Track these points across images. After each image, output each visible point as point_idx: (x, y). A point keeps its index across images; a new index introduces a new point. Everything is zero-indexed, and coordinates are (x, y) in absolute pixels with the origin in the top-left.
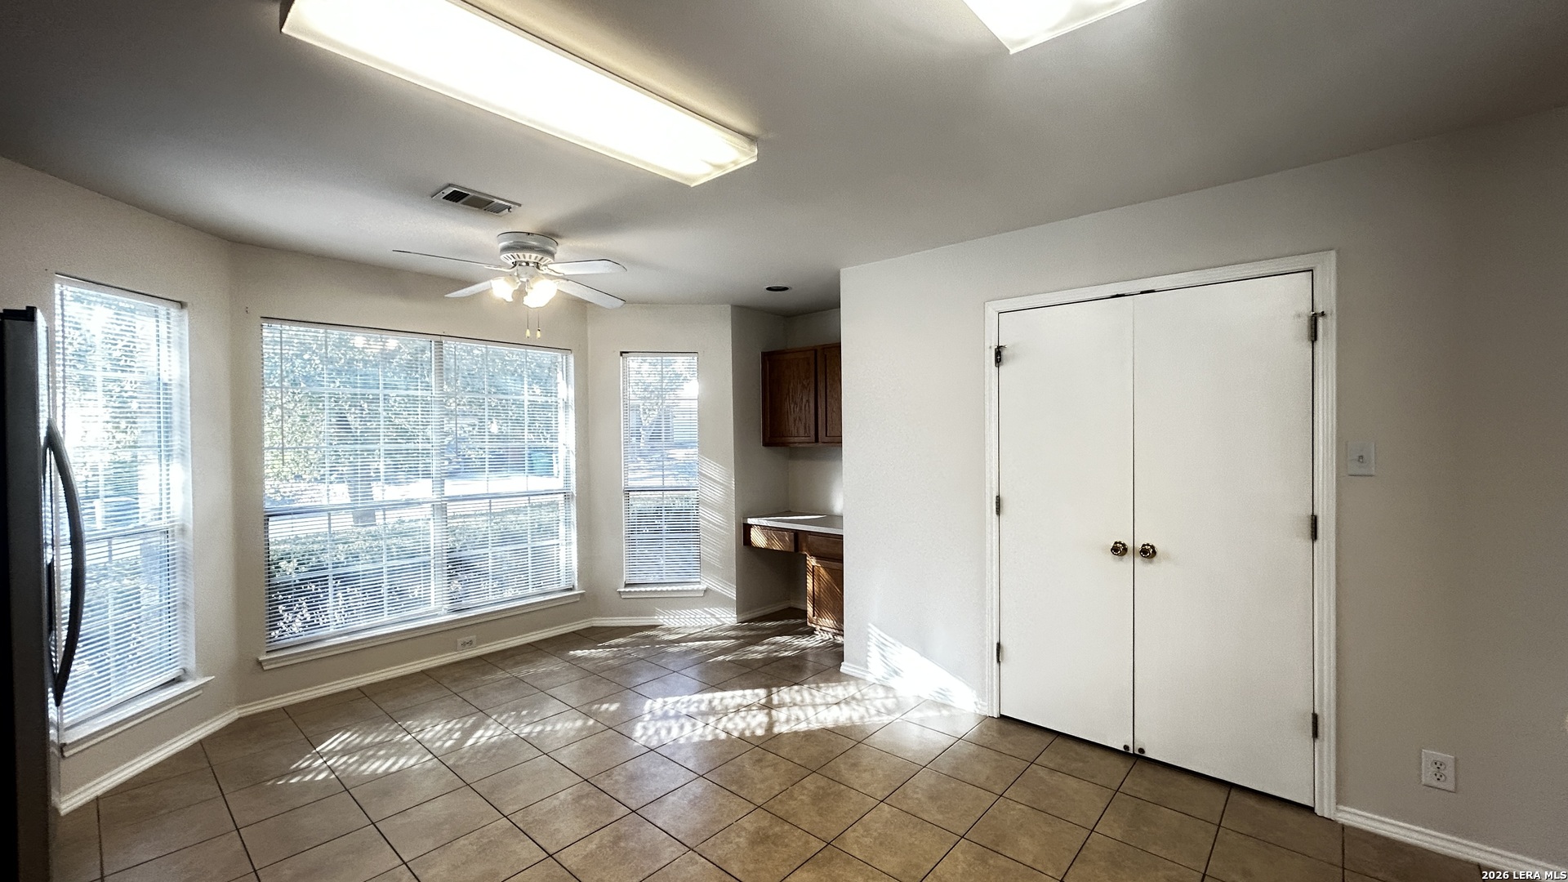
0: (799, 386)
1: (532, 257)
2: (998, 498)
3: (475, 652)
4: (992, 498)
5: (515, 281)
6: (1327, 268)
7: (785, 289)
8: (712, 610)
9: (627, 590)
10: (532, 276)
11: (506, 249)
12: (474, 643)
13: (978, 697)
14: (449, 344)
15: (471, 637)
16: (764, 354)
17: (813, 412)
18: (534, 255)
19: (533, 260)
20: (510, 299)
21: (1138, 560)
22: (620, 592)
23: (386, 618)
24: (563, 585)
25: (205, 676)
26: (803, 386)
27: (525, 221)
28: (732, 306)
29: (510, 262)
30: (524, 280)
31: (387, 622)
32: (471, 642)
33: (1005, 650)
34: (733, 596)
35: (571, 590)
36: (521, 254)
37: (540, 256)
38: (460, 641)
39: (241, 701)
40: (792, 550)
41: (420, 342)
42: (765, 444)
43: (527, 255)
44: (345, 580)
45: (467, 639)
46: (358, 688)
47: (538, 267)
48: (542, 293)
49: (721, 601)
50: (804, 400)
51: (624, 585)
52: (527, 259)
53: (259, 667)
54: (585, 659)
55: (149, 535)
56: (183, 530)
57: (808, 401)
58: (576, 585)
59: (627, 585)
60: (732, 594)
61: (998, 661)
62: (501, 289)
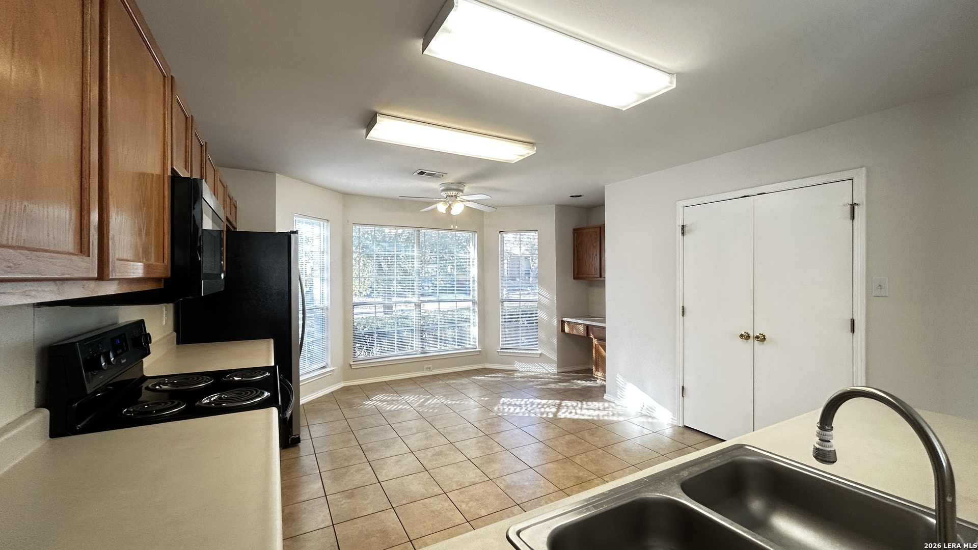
0: (592, 248)
1: (454, 193)
2: (683, 307)
3: (432, 372)
4: (680, 307)
5: (446, 203)
6: (860, 178)
7: (580, 196)
8: (543, 365)
9: (501, 351)
10: (453, 201)
11: (443, 190)
12: (431, 369)
13: (673, 415)
14: (423, 231)
15: (430, 366)
16: (574, 230)
17: (598, 260)
18: (454, 192)
19: (454, 194)
20: (444, 212)
21: (756, 342)
22: (498, 352)
23: (396, 353)
24: (471, 346)
25: (334, 367)
26: (594, 246)
27: (450, 179)
28: (556, 205)
29: (445, 195)
30: (451, 203)
31: (396, 354)
32: (430, 368)
33: (686, 390)
34: (556, 359)
35: (475, 348)
36: (449, 192)
37: (457, 193)
38: (426, 366)
39: (345, 380)
40: (585, 335)
41: (411, 230)
42: (574, 278)
43: (451, 192)
44: (382, 335)
45: (428, 366)
46: (385, 382)
47: (456, 198)
48: (458, 209)
49: (548, 361)
50: (594, 255)
51: (500, 348)
52: (452, 194)
53: (350, 367)
54: (480, 380)
55: (317, 310)
56: (327, 309)
57: (596, 255)
58: (477, 346)
59: (502, 349)
60: (554, 357)
61: (683, 396)
62: (441, 208)
